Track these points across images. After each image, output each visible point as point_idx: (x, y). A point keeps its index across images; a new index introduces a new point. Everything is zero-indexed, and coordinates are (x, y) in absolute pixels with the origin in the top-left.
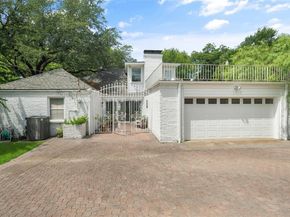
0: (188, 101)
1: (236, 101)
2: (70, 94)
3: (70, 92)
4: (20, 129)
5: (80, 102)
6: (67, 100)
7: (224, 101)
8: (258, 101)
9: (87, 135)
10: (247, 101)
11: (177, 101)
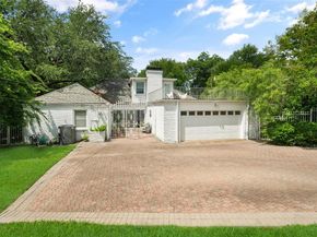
0: (183, 113)
1: (216, 113)
2: (92, 108)
3: (92, 106)
4: (51, 137)
5: (100, 114)
6: (89, 112)
7: (208, 113)
8: (231, 113)
9: (106, 140)
10: (223, 113)
11: (176, 114)
